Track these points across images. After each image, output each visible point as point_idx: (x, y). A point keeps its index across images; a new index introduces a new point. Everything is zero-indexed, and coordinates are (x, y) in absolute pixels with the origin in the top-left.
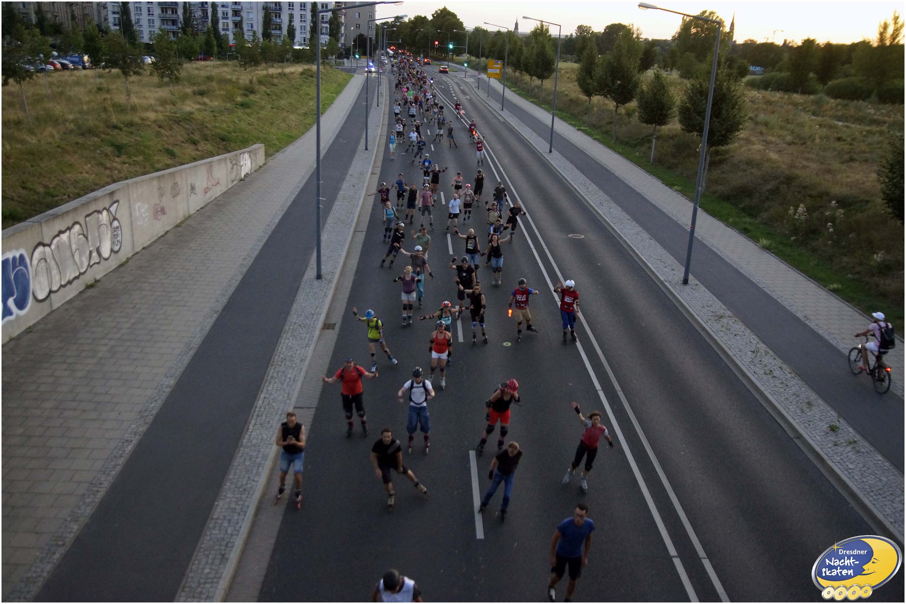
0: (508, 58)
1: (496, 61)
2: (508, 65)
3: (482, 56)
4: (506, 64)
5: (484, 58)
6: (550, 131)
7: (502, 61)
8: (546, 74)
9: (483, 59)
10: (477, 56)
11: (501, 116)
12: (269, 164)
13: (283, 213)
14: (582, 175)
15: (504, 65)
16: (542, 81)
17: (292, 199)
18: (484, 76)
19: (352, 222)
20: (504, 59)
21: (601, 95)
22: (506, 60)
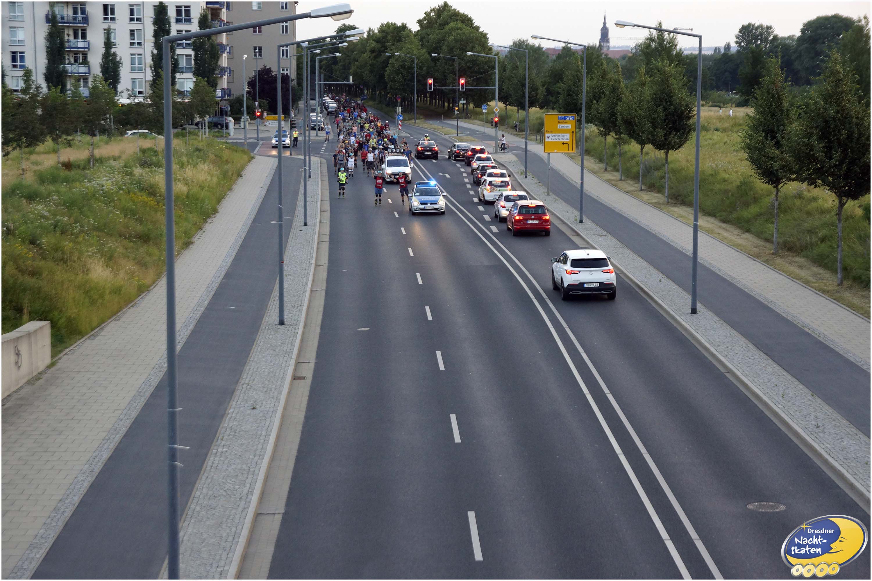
0: (589, 108)
1: (562, 115)
2: (588, 121)
3: (532, 104)
4: (584, 119)
5: (538, 109)
6: (691, 265)
7: (575, 115)
8: (674, 139)
9: (535, 111)
10: (521, 106)
11: (578, 234)
12: (58, 365)
13: (91, 479)
14: (770, 361)
15: (579, 121)
16: (667, 154)
17: (112, 446)
18: (535, 148)
19: (250, 492)
20: (581, 110)
21: (803, 181)
22: (584, 113)
